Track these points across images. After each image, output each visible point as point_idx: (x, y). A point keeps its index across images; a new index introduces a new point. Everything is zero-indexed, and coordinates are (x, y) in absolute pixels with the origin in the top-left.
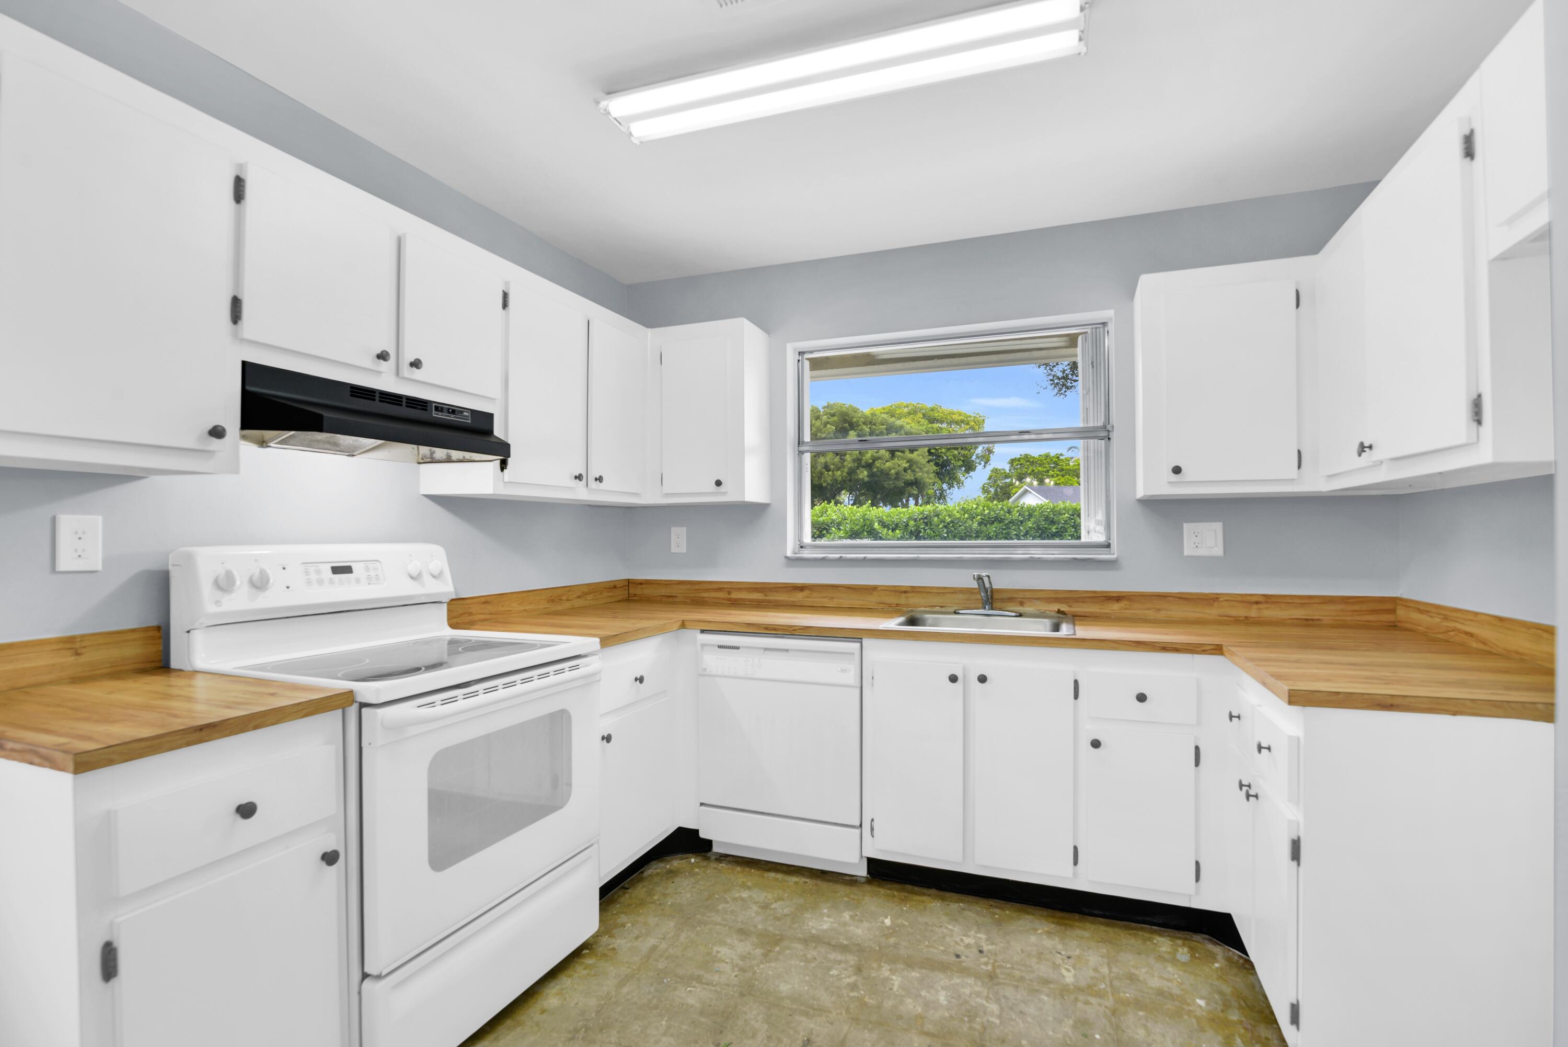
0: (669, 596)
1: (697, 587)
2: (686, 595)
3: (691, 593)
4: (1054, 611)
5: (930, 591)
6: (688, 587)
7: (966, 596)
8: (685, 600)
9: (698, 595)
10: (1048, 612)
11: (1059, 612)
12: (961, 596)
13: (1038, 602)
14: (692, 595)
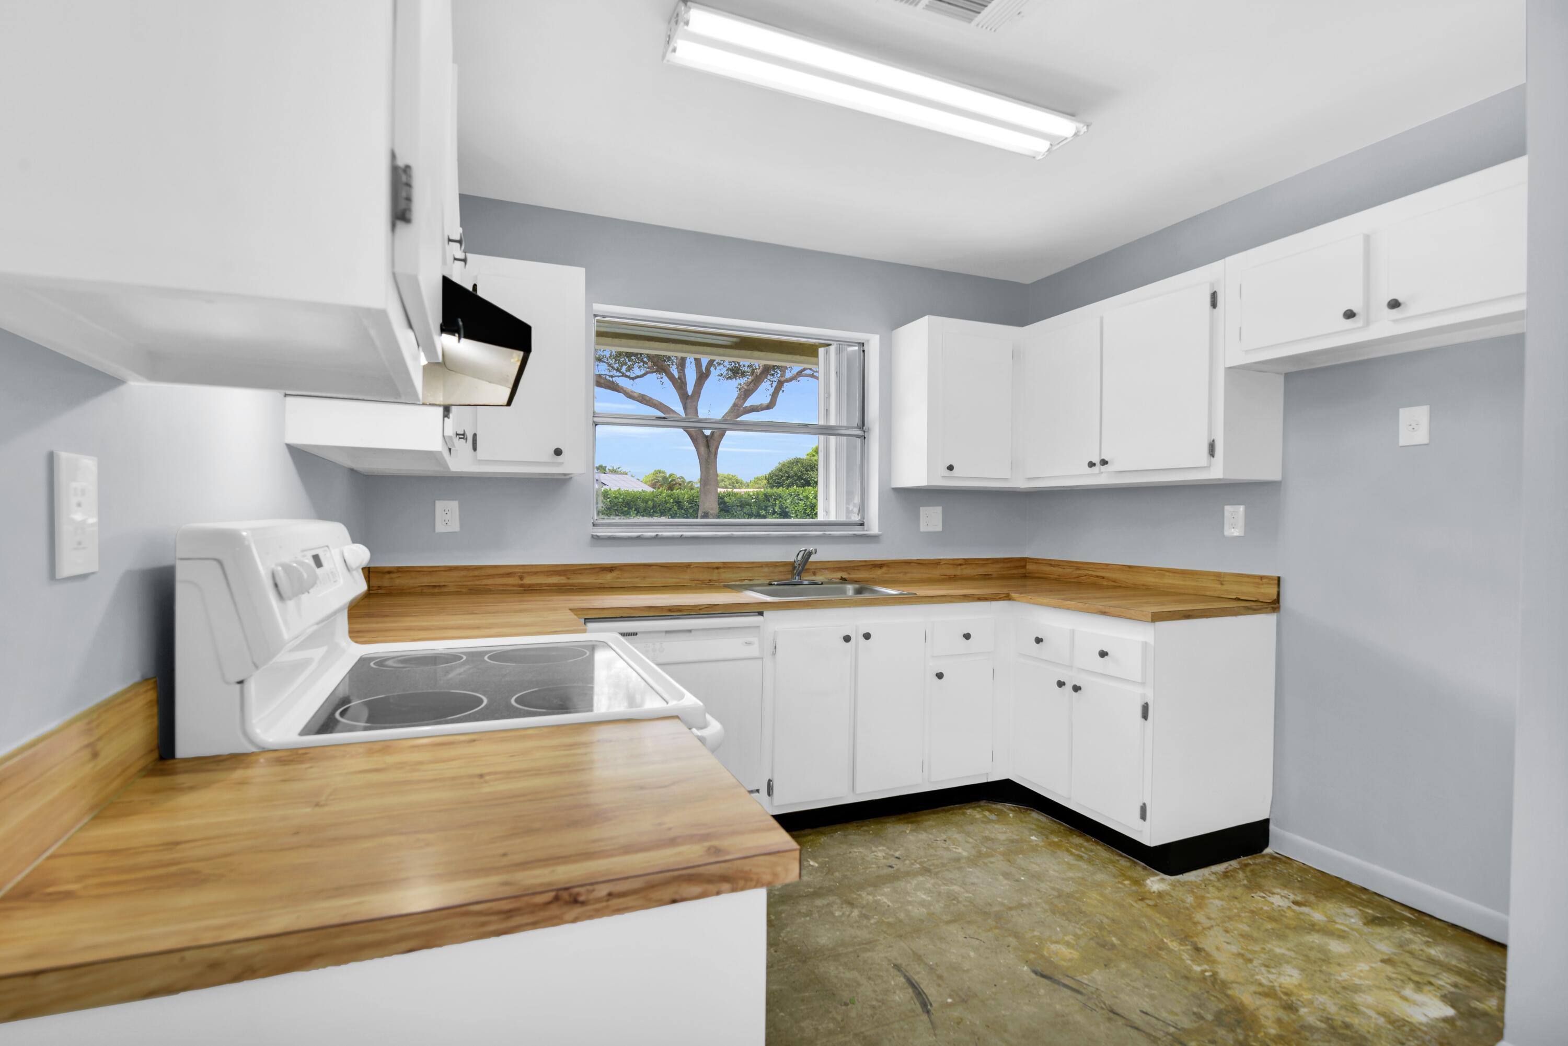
0: (435, 586)
1: (476, 573)
2: (460, 584)
3: (469, 581)
4: (838, 578)
5: (740, 566)
6: (463, 573)
7: (771, 569)
8: (459, 590)
9: (478, 583)
10: (833, 579)
11: (842, 579)
12: (766, 570)
13: (826, 572)
14: (469, 583)
